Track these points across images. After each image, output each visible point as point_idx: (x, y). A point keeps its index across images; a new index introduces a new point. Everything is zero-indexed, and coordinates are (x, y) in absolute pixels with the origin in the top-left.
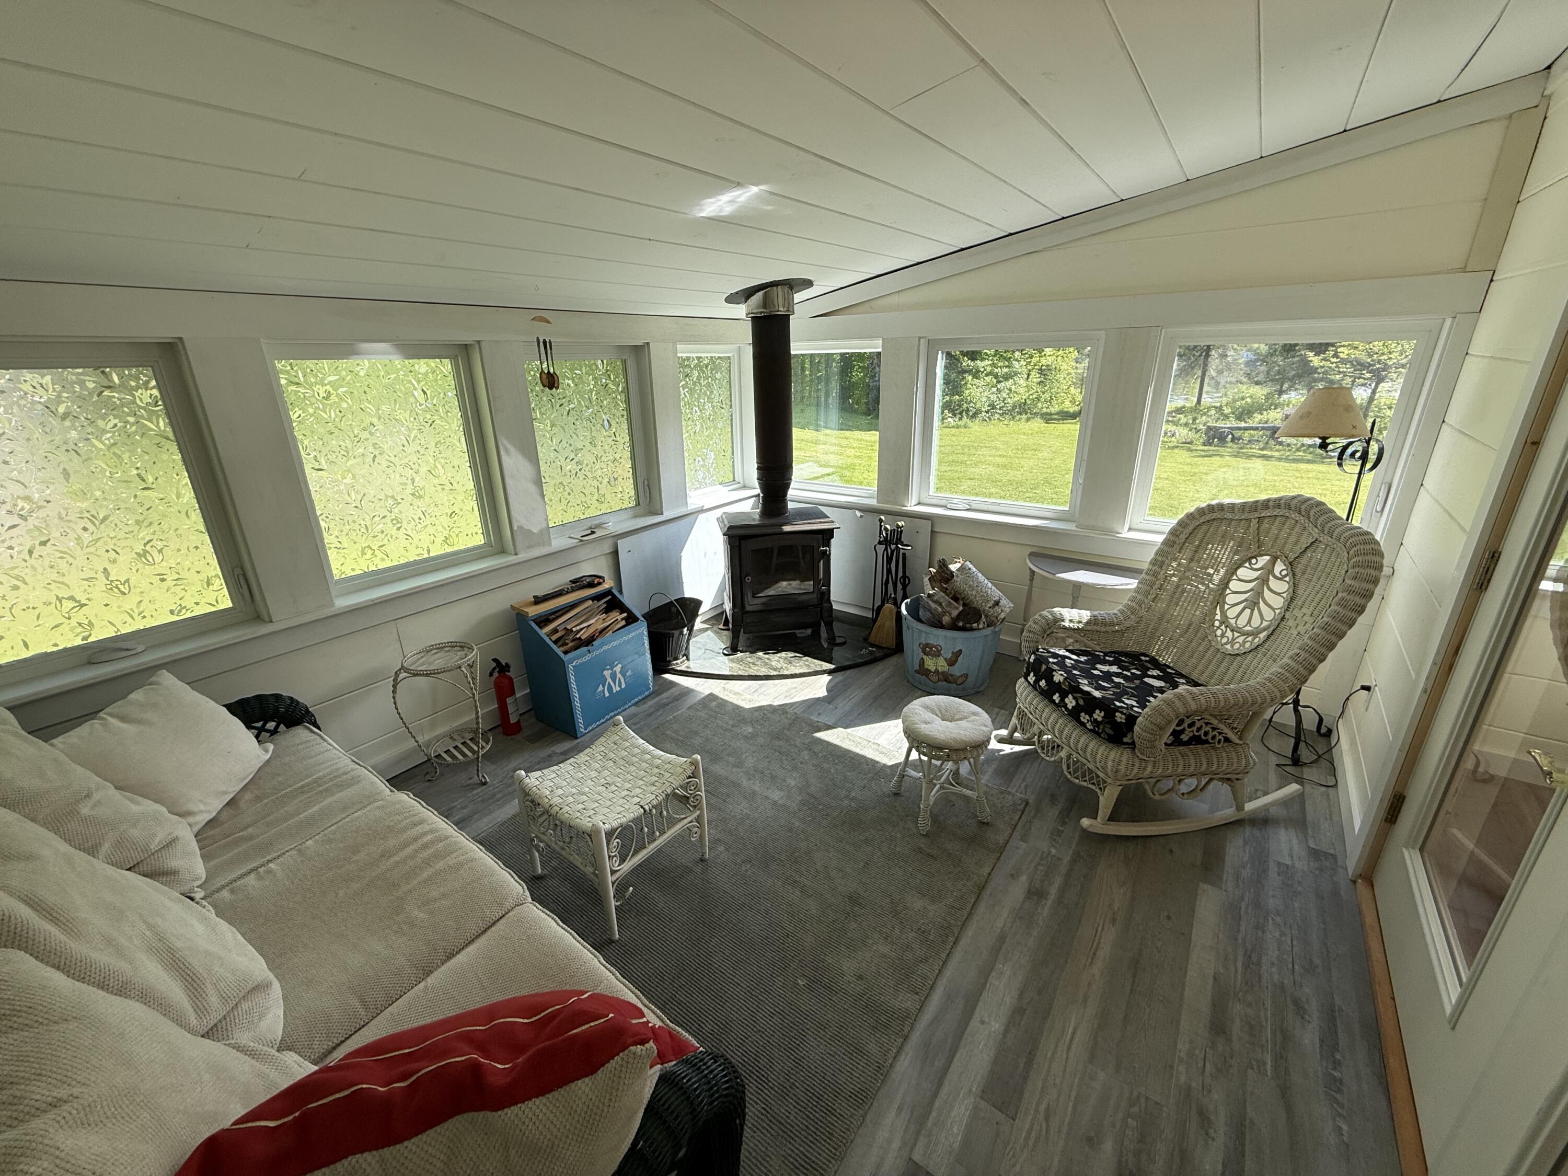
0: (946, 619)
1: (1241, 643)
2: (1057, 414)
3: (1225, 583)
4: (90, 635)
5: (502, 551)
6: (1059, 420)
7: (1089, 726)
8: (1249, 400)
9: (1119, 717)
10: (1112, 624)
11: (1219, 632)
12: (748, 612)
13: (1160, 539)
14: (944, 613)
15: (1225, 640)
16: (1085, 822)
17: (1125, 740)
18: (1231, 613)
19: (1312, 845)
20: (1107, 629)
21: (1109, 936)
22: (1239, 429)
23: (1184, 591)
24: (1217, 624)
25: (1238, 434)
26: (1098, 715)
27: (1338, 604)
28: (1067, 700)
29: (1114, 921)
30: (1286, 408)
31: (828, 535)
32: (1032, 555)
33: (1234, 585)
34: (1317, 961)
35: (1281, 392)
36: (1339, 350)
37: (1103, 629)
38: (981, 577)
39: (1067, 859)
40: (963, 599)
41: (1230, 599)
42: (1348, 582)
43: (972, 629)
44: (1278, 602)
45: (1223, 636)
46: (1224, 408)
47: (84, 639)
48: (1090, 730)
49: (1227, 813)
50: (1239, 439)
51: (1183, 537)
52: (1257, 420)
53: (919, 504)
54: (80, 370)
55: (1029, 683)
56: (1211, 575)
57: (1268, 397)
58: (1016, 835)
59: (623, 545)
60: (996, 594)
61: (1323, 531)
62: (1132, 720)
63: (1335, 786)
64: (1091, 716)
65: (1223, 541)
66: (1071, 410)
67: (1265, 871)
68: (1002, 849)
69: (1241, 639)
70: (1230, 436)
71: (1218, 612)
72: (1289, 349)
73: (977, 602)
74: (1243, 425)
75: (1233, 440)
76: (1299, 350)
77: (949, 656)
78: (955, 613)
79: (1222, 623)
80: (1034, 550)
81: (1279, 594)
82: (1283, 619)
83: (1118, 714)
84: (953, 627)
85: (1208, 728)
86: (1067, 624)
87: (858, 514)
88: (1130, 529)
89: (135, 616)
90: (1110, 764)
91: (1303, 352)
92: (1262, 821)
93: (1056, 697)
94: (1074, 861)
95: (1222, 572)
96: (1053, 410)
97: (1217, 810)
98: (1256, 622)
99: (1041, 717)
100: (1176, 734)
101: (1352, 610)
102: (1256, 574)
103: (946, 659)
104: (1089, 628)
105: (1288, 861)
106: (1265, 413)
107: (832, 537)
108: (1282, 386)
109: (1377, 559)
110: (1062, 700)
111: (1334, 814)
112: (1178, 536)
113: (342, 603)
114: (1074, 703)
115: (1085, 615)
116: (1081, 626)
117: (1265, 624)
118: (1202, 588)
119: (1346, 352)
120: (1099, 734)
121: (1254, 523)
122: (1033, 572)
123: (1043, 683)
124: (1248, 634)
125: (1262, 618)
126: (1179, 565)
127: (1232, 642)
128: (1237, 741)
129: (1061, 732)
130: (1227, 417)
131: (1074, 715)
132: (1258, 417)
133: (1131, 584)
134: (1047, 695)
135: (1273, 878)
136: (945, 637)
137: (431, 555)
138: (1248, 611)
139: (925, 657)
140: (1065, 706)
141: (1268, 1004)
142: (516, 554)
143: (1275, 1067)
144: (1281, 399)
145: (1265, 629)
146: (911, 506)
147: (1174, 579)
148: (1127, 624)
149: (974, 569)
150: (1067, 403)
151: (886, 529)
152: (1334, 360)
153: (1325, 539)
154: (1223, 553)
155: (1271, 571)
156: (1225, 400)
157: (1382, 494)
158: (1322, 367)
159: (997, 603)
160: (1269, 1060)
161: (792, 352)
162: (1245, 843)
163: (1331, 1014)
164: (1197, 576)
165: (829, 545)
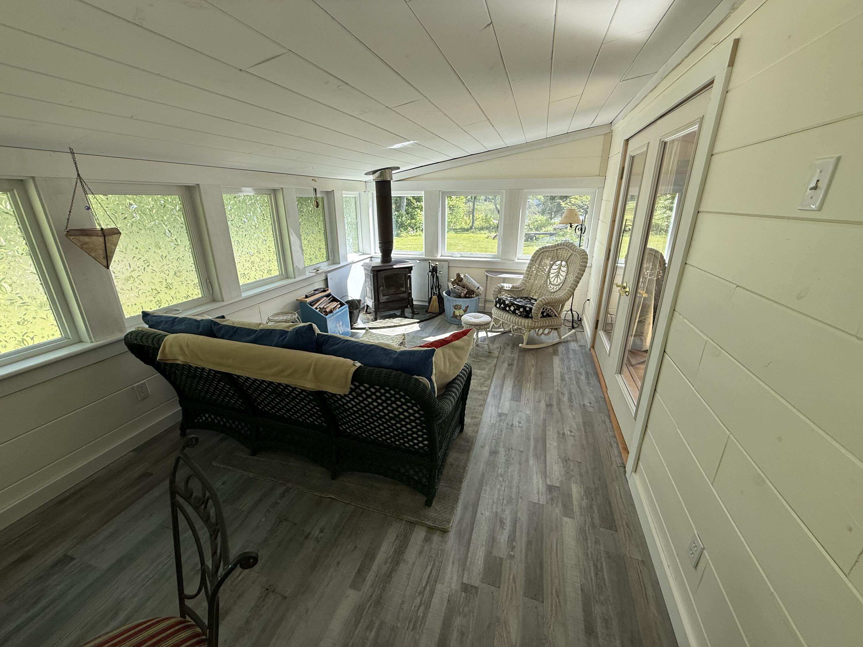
0: (462, 295)
1: (556, 288)
2: (460, 229)
3: (549, 271)
4: (161, 305)
5: (287, 277)
6: (461, 232)
7: (519, 314)
8: (539, 222)
9: (528, 309)
10: (519, 288)
11: (549, 287)
12: (381, 303)
13: (529, 261)
14: (461, 293)
15: (551, 289)
16: (520, 345)
17: (530, 316)
18: (552, 280)
19: (579, 344)
20: (517, 290)
21: (533, 370)
22: (538, 234)
23: (538, 275)
24: (548, 284)
25: (537, 236)
26: (521, 310)
27: (579, 270)
28: (511, 308)
29: (533, 366)
30: (554, 225)
31: (410, 269)
32: (486, 271)
33: (552, 271)
34: (583, 365)
35: (551, 219)
36: (571, 200)
37: (516, 290)
38: (472, 280)
39: (517, 357)
40: (467, 287)
41: (551, 276)
42: (581, 263)
43: (472, 297)
44: (564, 274)
45: (550, 287)
46: (530, 225)
47: (159, 307)
48: (520, 316)
49: (557, 340)
50: (538, 238)
51: (536, 258)
52: (543, 231)
53: (441, 256)
54: (159, 196)
55: (497, 307)
56: (545, 269)
57: (547, 220)
58: (501, 354)
59: (329, 276)
60: (478, 285)
61: (573, 251)
62: (531, 309)
63: (584, 331)
64: (519, 310)
65: (547, 259)
66: (466, 227)
67: (569, 351)
68: (498, 357)
69: (555, 287)
70: (535, 237)
71: (548, 280)
72: (553, 198)
73: (472, 288)
74: (538, 232)
75: (536, 239)
76: (556, 200)
77: (464, 308)
78: (465, 292)
79: (550, 283)
80: (487, 269)
81: (564, 271)
82: (566, 278)
83: (527, 308)
84: (465, 297)
85: (550, 311)
86: (506, 288)
87: (418, 261)
88: (518, 259)
89: (174, 298)
90: (526, 324)
91: (558, 201)
92: (566, 342)
93: (507, 309)
94: (518, 357)
95: (548, 267)
96: (457, 228)
97: (554, 340)
98: (559, 281)
99: (502, 317)
100: (543, 313)
101: (582, 271)
102: (557, 267)
103: (463, 310)
104: (512, 289)
105: (574, 348)
106: (546, 227)
107: (412, 270)
108: (551, 216)
109: (586, 256)
110: (509, 308)
111: (584, 337)
112: (534, 258)
113: (244, 295)
114: (513, 308)
115: (511, 286)
116: (510, 289)
117: (561, 281)
118: (543, 273)
119: (574, 201)
120: (522, 315)
121: (555, 250)
122: (487, 276)
123: (502, 306)
124: (557, 285)
125: (560, 280)
126: (536, 267)
127: (553, 289)
128: (558, 316)
129: (510, 319)
130: (532, 229)
131: (514, 312)
132: (544, 229)
133: (522, 277)
134: (504, 309)
135: (571, 352)
136: (463, 301)
137: (264, 278)
138: (556, 278)
139: (455, 310)
140: (511, 310)
141: (573, 374)
142: (295, 278)
143: (576, 383)
144: (552, 221)
145: (562, 283)
146: (439, 257)
147: (535, 272)
148: (523, 288)
149: (469, 277)
150: (463, 223)
151: (432, 266)
152: (570, 204)
153: (574, 253)
154: (548, 262)
155: (561, 265)
156: (530, 222)
157: (587, 242)
158: (566, 207)
159: (478, 288)
160: (575, 382)
161: (392, 195)
162: (563, 346)
163: (587, 373)
164: (541, 270)
165: (411, 273)
